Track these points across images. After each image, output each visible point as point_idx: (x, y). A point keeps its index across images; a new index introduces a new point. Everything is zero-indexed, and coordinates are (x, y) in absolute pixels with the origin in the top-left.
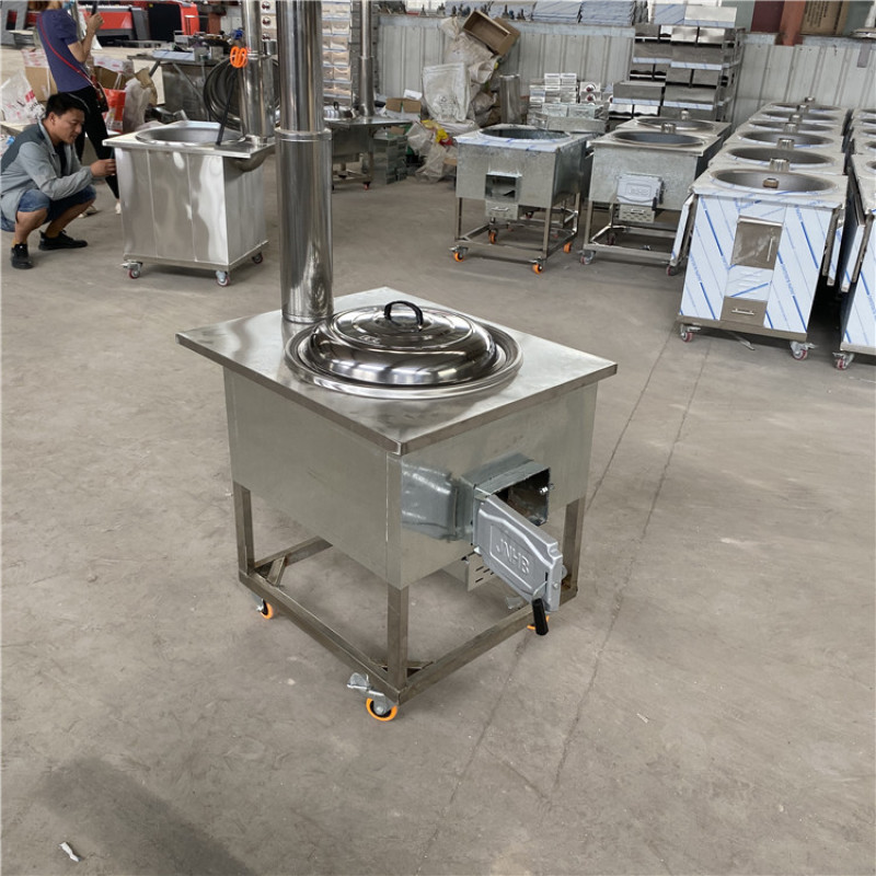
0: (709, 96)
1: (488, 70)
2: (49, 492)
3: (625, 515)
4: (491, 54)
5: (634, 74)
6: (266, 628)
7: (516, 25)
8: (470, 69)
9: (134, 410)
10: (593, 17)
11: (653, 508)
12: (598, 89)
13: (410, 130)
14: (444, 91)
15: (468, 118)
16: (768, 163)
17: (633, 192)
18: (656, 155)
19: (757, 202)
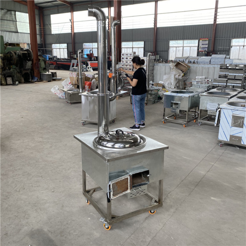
0: (240, 82)
1: (181, 76)
2: (50, 172)
3: (186, 189)
4: (182, 72)
5: (220, 77)
6: (88, 206)
7: (190, 65)
8: (176, 76)
9: (74, 155)
10: (214, 62)
11: (195, 188)
12: (210, 80)
13: (159, 91)
14: (169, 81)
15: (175, 88)
16: (245, 100)
17: (211, 107)
18: (217, 98)
19: (237, 110)
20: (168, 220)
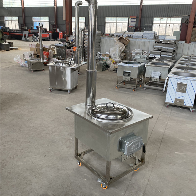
0: (171, 54)
1: (123, 48)
3: (155, 146)
4: (124, 45)
5: (155, 49)
6: (80, 168)
7: (130, 39)
8: (120, 48)
9: (52, 120)
10: (145, 36)
11: (161, 145)
12: (147, 52)
13: (107, 60)
14: (114, 53)
15: (119, 58)
16: (184, 70)
17: (155, 75)
18: (159, 68)
19: (182, 79)
20: (150, 175)
